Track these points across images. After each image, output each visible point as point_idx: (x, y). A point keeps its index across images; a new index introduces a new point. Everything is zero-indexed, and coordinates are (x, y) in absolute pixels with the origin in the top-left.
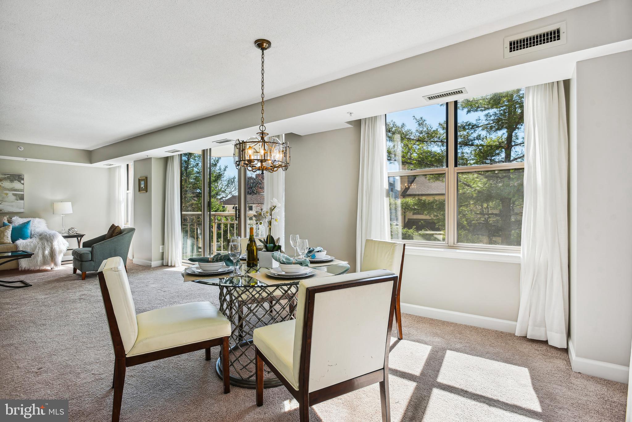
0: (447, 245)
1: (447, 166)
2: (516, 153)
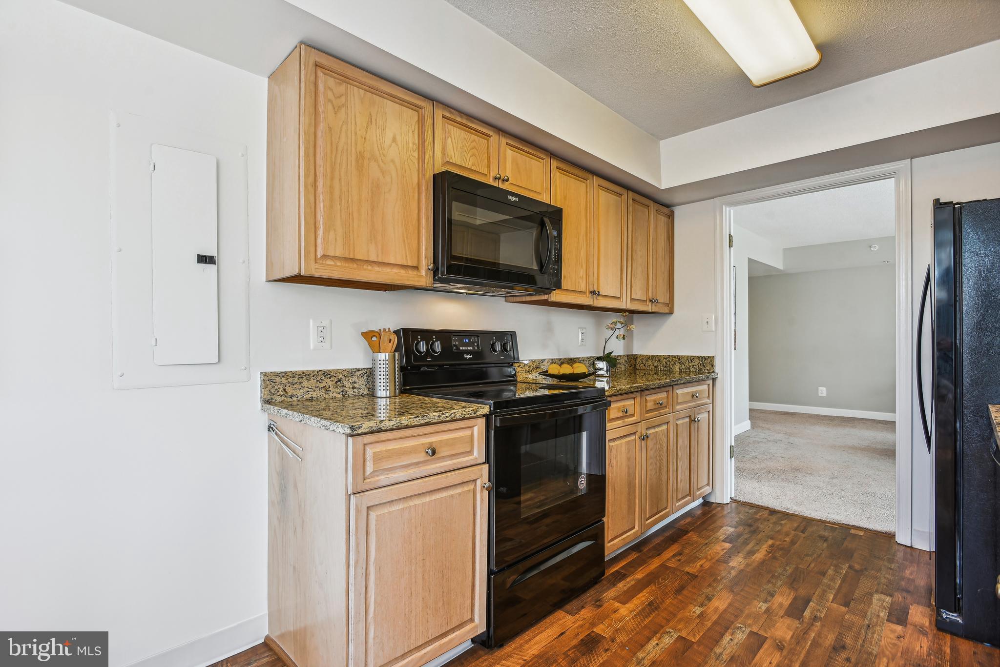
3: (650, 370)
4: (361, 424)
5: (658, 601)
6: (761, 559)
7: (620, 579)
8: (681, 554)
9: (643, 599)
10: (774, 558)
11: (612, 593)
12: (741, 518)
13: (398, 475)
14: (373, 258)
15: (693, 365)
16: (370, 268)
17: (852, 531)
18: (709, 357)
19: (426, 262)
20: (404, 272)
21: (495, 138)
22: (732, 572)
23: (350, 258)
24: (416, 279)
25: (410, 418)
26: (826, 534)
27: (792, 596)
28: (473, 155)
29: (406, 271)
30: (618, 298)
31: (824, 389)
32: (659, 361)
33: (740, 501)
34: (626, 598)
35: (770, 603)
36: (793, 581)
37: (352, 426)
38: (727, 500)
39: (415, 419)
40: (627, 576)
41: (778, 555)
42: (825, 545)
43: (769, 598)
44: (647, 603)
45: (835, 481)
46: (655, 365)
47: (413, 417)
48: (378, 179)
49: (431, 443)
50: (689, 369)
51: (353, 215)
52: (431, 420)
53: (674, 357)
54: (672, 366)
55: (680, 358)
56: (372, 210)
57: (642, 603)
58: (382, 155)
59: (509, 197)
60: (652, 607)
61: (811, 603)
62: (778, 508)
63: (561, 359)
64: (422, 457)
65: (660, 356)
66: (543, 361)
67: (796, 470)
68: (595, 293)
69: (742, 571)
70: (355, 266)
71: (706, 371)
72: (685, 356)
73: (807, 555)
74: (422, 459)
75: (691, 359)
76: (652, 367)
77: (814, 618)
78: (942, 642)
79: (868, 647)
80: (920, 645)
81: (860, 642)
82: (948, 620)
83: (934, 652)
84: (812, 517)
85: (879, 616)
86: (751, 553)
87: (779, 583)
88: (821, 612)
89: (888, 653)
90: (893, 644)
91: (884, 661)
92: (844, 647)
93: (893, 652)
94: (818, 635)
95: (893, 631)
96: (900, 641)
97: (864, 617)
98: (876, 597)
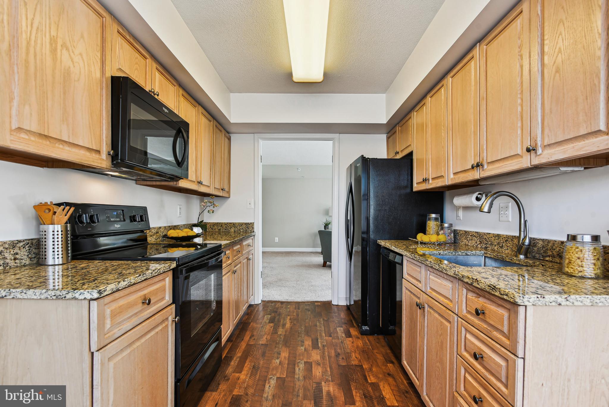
3: (216, 232)
4: (106, 288)
5: (257, 364)
6: (289, 327)
7: (230, 360)
8: (253, 336)
9: (249, 366)
10: (294, 324)
11: (230, 370)
12: (271, 309)
13: (126, 326)
14: (65, 138)
15: (242, 228)
16: (61, 146)
17: (316, 304)
18: (251, 223)
19: (105, 147)
20: (89, 154)
21: (149, 61)
22: (281, 337)
23: (44, 135)
24: (99, 161)
25: (136, 277)
26: (308, 307)
27: (310, 340)
28: (137, 69)
29: (90, 153)
30: (209, 186)
31: (277, 238)
32: (222, 226)
33: (266, 301)
34: (239, 369)
35: (305, 346)
36: (308, 333)
37: (100, 290)
38: (260, 302)
39: (139, 278)
40: (232, 357)
41: (295, 322)
42: (310, 312)
43: (303, 344)
44: (252, 367)
45: (298, 282)
46: (219, 229)
47: (137, 276)
48: (69, 67)
49: (145, 295)
50: (240, 230)
51: (47, 94)
52: (148, 276)
53: (231, 223)
54: (229, 229)
55: (234, 224)
56: (64, 93)
57: (250, 369)
58: (73, 47)
59: (164, 108)
60: (255, 369)
61: (319, 340)
62: (284, 300)
63: (170, 226)
64: (140, 307)
65: (222, 223)
66: (160, 228)
67: (280, 280)
68: (200, 183)
69: (285, 335)
70: (48, 143)
71: (250, 231)
72: (237, 223)
73: (306, 319)
74: (140, 309)
75: (241, 224)
76: (217, 230)
77: (324, 346)
78: (365, 339)
79: (346, 351)
80: (360, 343)
81: (343, 349)
82: (365, 330)
83: (365, 344)
84: (299, 301)
85: (343, 337)
86: (284, 325)
87: (303, 335)
88: (324, 343)
89: (353, 350)
90: (353, 346)
91: (353, 354)
92: (339, 354)
93: (354, 349)
94: (328, 352)
95: (350, 341)
96: (354, 344)
97: (338, 339)
98: (338, 329)
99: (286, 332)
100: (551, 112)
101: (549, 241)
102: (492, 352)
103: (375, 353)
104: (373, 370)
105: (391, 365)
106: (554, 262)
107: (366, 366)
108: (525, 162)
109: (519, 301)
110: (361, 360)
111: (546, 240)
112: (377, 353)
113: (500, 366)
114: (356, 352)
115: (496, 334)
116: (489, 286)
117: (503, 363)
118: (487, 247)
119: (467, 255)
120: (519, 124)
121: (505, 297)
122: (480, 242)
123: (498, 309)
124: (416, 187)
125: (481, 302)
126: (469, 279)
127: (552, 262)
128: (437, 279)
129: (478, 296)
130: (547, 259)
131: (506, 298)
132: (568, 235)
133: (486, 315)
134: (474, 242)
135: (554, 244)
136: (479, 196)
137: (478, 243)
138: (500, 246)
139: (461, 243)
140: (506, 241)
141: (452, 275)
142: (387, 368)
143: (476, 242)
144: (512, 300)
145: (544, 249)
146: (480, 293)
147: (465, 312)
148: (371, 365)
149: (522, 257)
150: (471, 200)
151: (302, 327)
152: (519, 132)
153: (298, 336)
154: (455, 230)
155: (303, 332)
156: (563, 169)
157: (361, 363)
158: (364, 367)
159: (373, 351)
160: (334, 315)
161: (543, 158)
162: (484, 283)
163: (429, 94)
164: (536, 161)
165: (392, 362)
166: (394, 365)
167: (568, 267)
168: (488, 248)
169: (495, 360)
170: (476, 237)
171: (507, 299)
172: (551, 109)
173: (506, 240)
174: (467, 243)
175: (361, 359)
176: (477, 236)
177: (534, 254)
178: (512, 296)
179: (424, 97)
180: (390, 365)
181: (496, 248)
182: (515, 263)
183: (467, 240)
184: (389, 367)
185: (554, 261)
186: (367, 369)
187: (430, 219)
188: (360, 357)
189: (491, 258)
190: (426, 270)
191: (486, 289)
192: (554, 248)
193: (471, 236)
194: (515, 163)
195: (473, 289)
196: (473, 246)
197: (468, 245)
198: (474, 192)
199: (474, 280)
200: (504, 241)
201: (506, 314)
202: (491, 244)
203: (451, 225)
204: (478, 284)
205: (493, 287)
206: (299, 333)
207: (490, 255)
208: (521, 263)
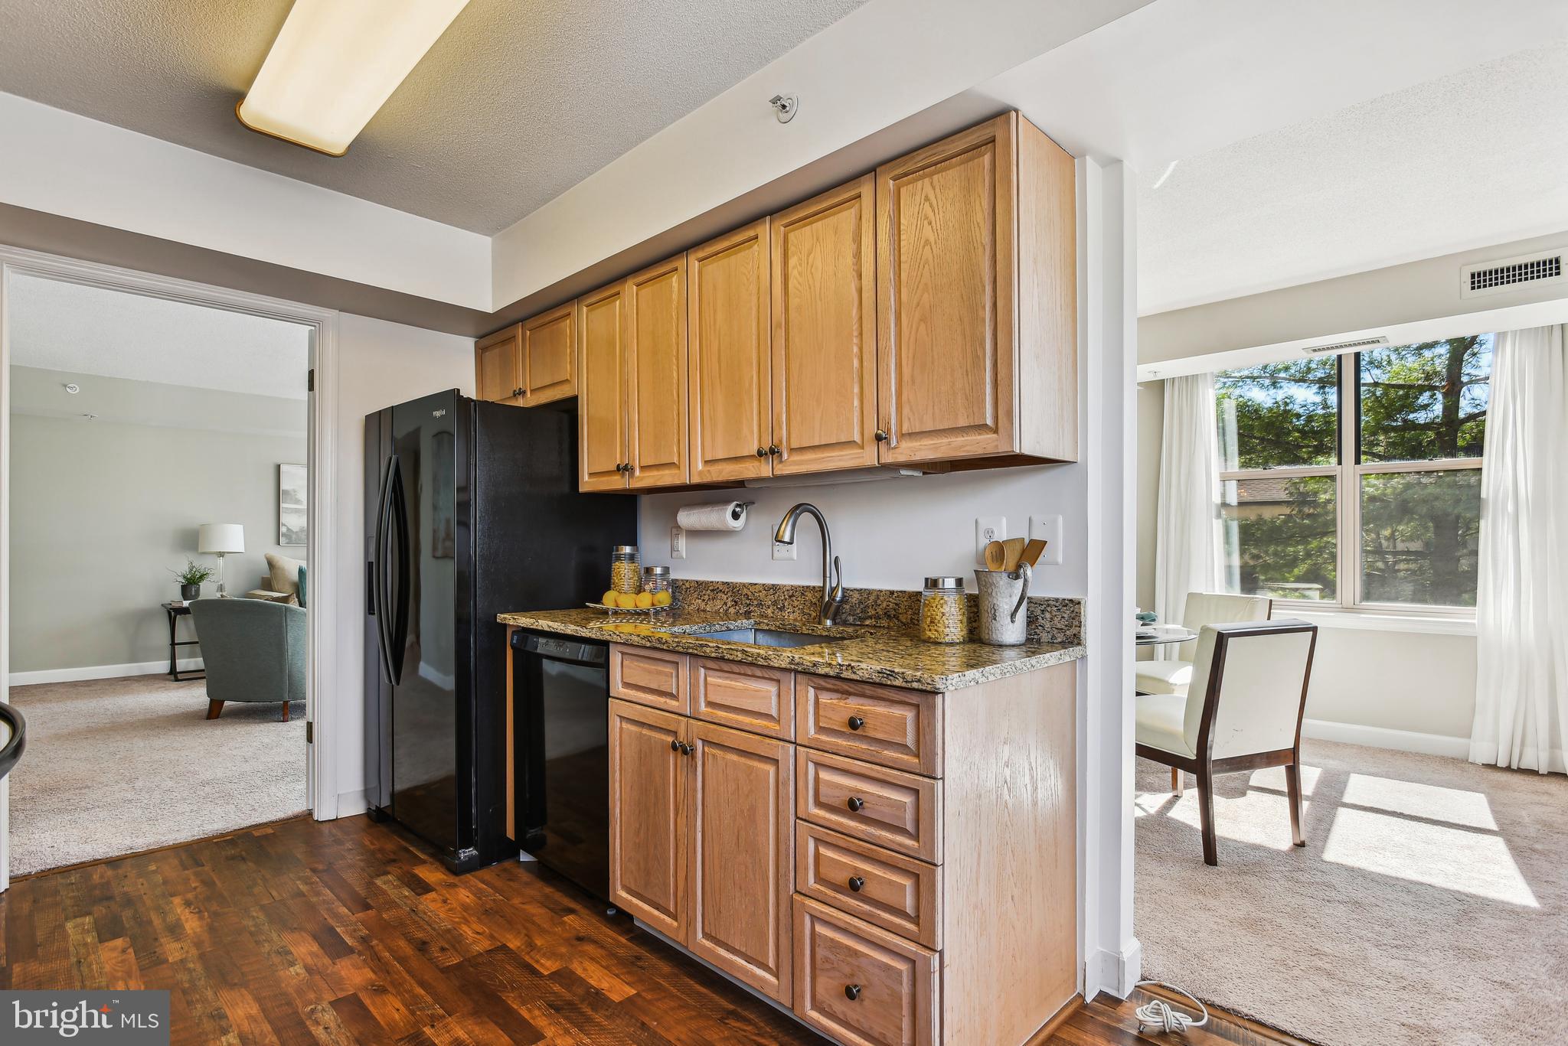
0: (1340, 606)
1: (1340, 463)
2: (1472, 401)
6: (200, 926)
10: (216, 914)
12: (75, 896)
22: (190, 966)
26: (230, 852)
27: (308, 938)
33: (28, 875)
35: (298, 961)
36: (283, 922)
41: (215, 908)
43: (288, 957)
77: (364, 940)
78: (472, 883)
79: (439, 927)
80: (464, 895)
81: (429, 928)
82: (467, 859)
83: (478, 894)
84: (182, 841)
85: (406, 897)
86: (175, 930)
87: (274, 936)
88: (360, 930)
89: (457, 920)
90: (450, 910)
91: (465, 928)
92: (424, 943)
93: (460, 916)
94: (390, 950)
95: (434, 900)
96: (450, 904)
97: (398, 906)
98: (379, 882)
99: (198, 944)
100: (913, 382)
101: (869, 592)
102: (882, 787)
103: (520, 905)
104: (539, 944)
105: (571, 917)
106: (880, 627)
107: (514, 943)
108: (868, 457)
109: (940, 685)
110: (496, 935)
111: (865, 590)
112: (523, 904)
113: (902, 806)
114: (469, 922)
115: (889, 754)
116: (879, 672)
117: (907, 799)
118: (750, 612)
119: (729, 629)
120: (856, 390)
121: (915, 685)
122: (735, 602)
123: (891, 711)
124: (586, 482)
125: (854, 705)
126: (831, 668)
127: (877, 627)
128: (731, 681)
129: (845, 696)
130: (867, 622)
131: (916, 687)
132: (927, 579)
133: (868, 725)
134: (719, 604)
135: (878, 597)
136: (738, 509)
137: (729, 604)
138: (777, 608)
139: (686, 607)
140: (790, 597)
141: (783, 666)
142: (567, 928)
143: (725, 604)
144: (929, 688)
145: (862, 606)
146: (853, 688)
147: (813, 733)
148: (526, 935)
149: (829, 623)
150: (721, 517)
151: (255, 914)
152: (856, 403)
153: (257, 943)
154: (675, 581)
155: (266, 927)
156: (903, 472)
157: (499, 941)
158: (511, 945)
159: (510, 902)
160: (342, 847)
161: (901, 453)
162: (867, 670)
163: (635, 277)
164: (888, 458)
165: (571, 911)
166: (577, 915)
167: (930, 630)
168: (752, 614)
169: (891, 799)
170: (724, 592)
171: (921, 687)
172: (912, 376)
173: (790, 594)
174: (703, 606)
175: (493, 932)
176: (727, 590)
177: (844, 616)
178: (929, 681)
179: (621, 277)
180: (569, 919)
181: (769, 611)
182: (821, 636)
183: (704, 600)
184: (570, 925)
185: (878, 625)
186: (523, 947)
187: (618, 558)
188: (489, 928)
189: (769, 631)
190: (693, 669)
191: (872, 679)
192: (879, 602)
193: (712, 590)
194: (848, 457)
195: (835, 685)
196: (717, 612)
197: (704, 611)
198: (727, 502)
199: (844, 668)
200: (786, 596)
201: (909, 715)
202: (760, 605)
203: (666, 570)
204: (855, 673)
205: (888, 673)
206: (252, 934)
207: (768, 625)
208: (832, 635)
